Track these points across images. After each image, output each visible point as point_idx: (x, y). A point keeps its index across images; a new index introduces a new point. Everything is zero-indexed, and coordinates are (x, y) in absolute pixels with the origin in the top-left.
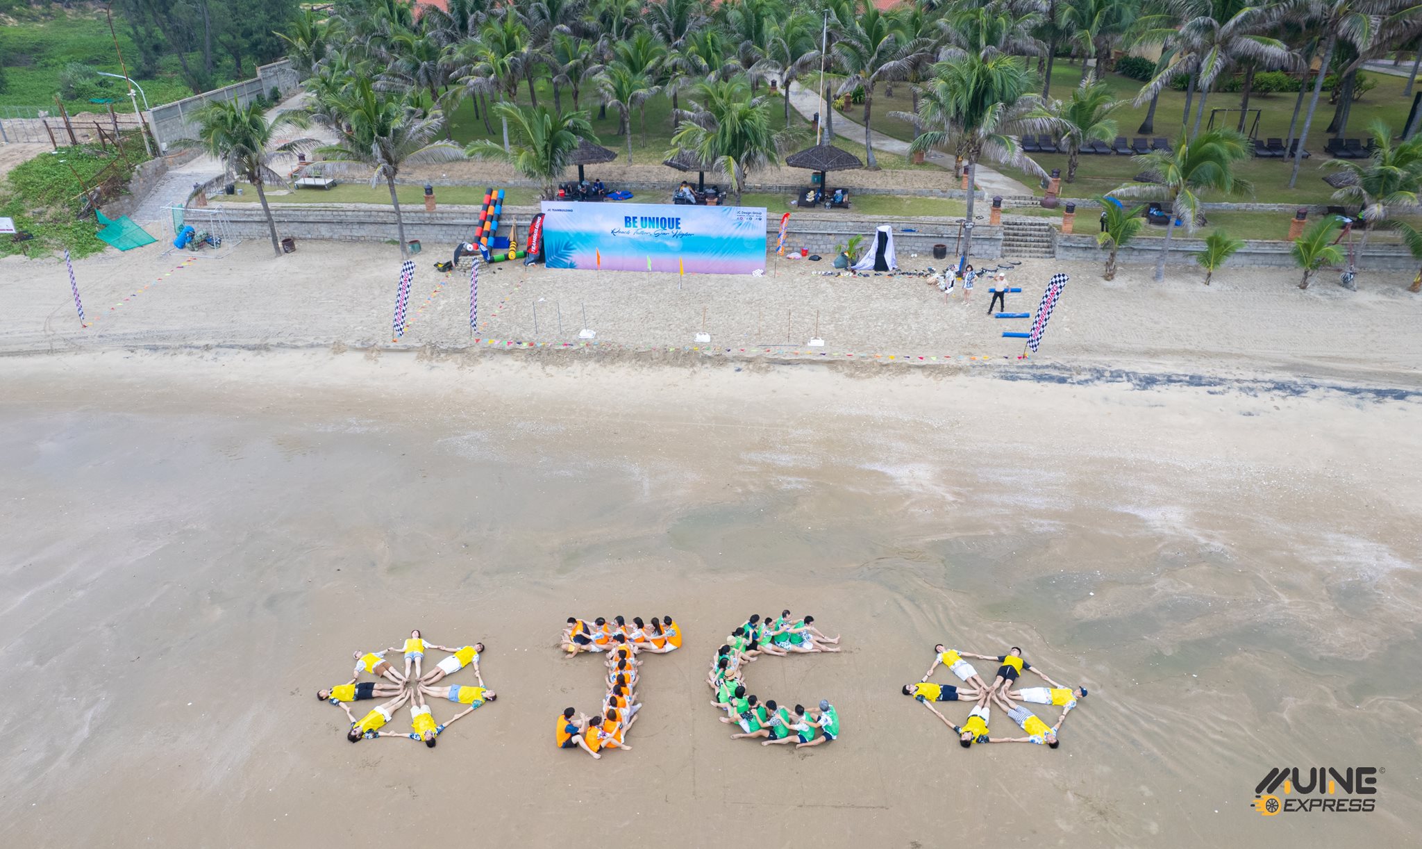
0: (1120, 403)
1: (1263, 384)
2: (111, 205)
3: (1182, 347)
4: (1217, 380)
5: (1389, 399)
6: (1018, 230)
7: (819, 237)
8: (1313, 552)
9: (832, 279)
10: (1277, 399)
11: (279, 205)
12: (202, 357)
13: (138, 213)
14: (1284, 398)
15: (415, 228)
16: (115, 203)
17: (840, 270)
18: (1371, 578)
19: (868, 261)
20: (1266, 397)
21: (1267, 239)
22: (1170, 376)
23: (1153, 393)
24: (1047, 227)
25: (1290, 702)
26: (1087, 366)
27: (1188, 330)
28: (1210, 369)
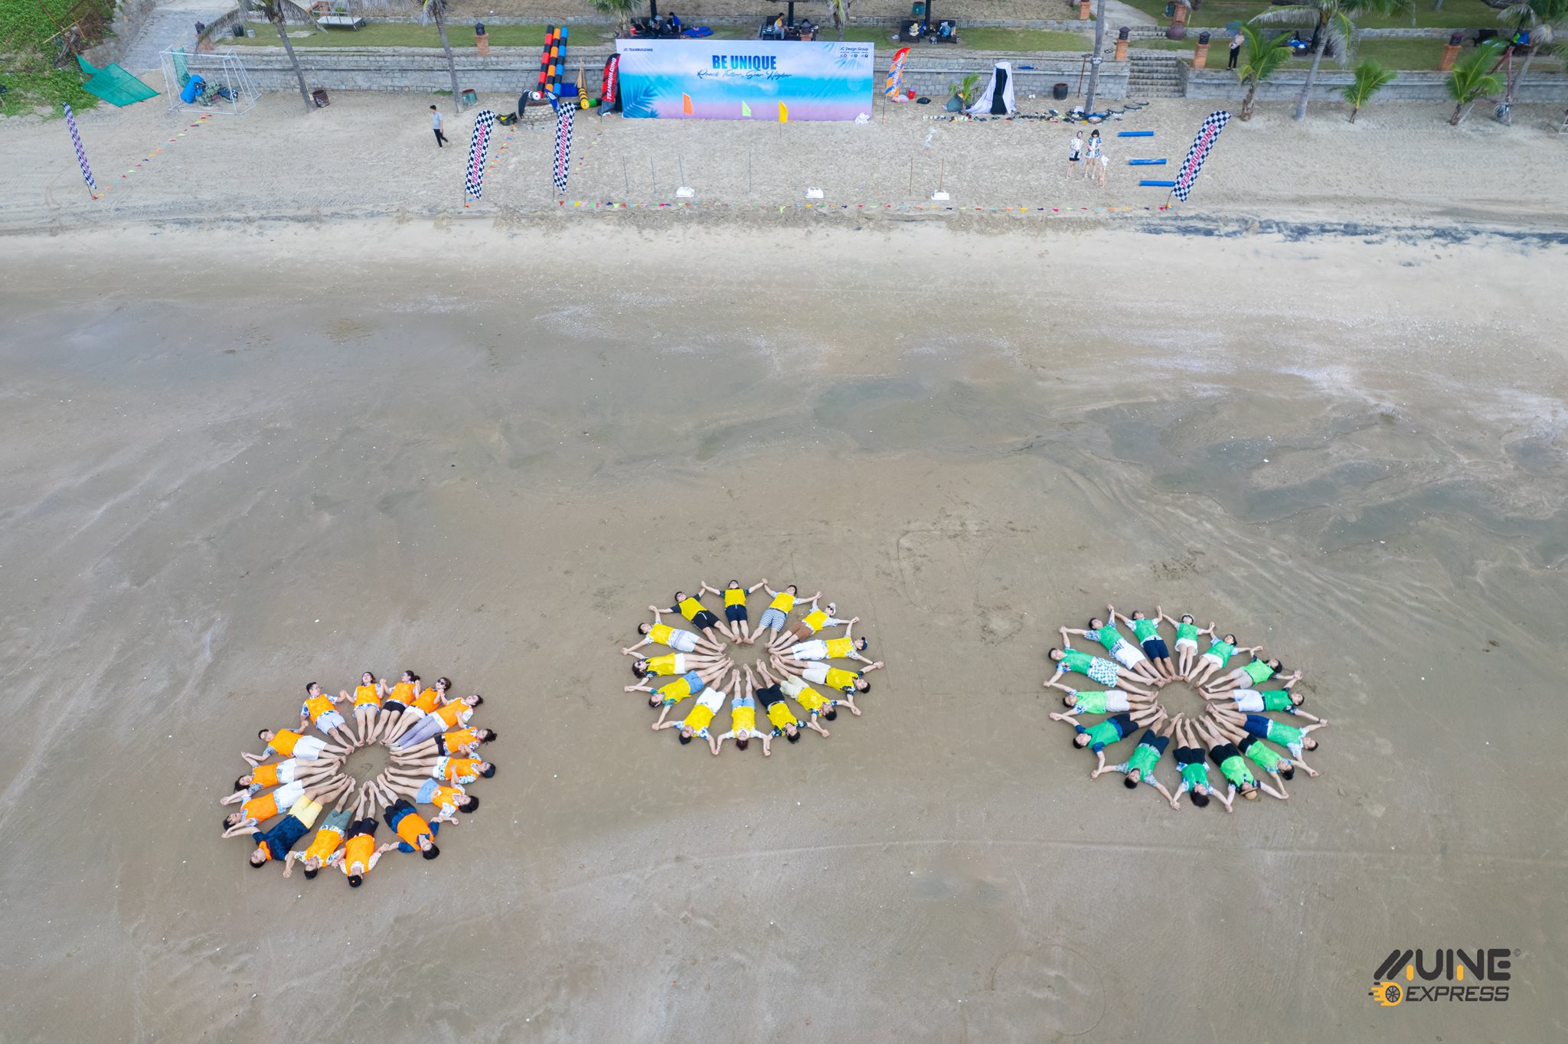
0: (1272, 257)
1: (1423, 232)
2: (94, 50)
3: (1333, 193)
4: (1374, 229)
5: (1554, 244)
6: (1143, 65)
7: (927, 77)
8: (1488, 409)
9: (946, 124)
10: (1437, 247)
11: (303, 49)
12: (244, 231)
13: (128, 60)
14: (1445, 245)
15: (467, 75)
16: (99, 48)
17: (953, 114)
18: (1547, 434)
19: (984, 104)
20: (1425, 246)
21: (1416, 69)
22: (1322, 226)
23: (1306, 245)
24: (1174, 62)
25: (1482, 565)
26: (1234, 217)
27: (1337, 174)
28: (1365, 216)
